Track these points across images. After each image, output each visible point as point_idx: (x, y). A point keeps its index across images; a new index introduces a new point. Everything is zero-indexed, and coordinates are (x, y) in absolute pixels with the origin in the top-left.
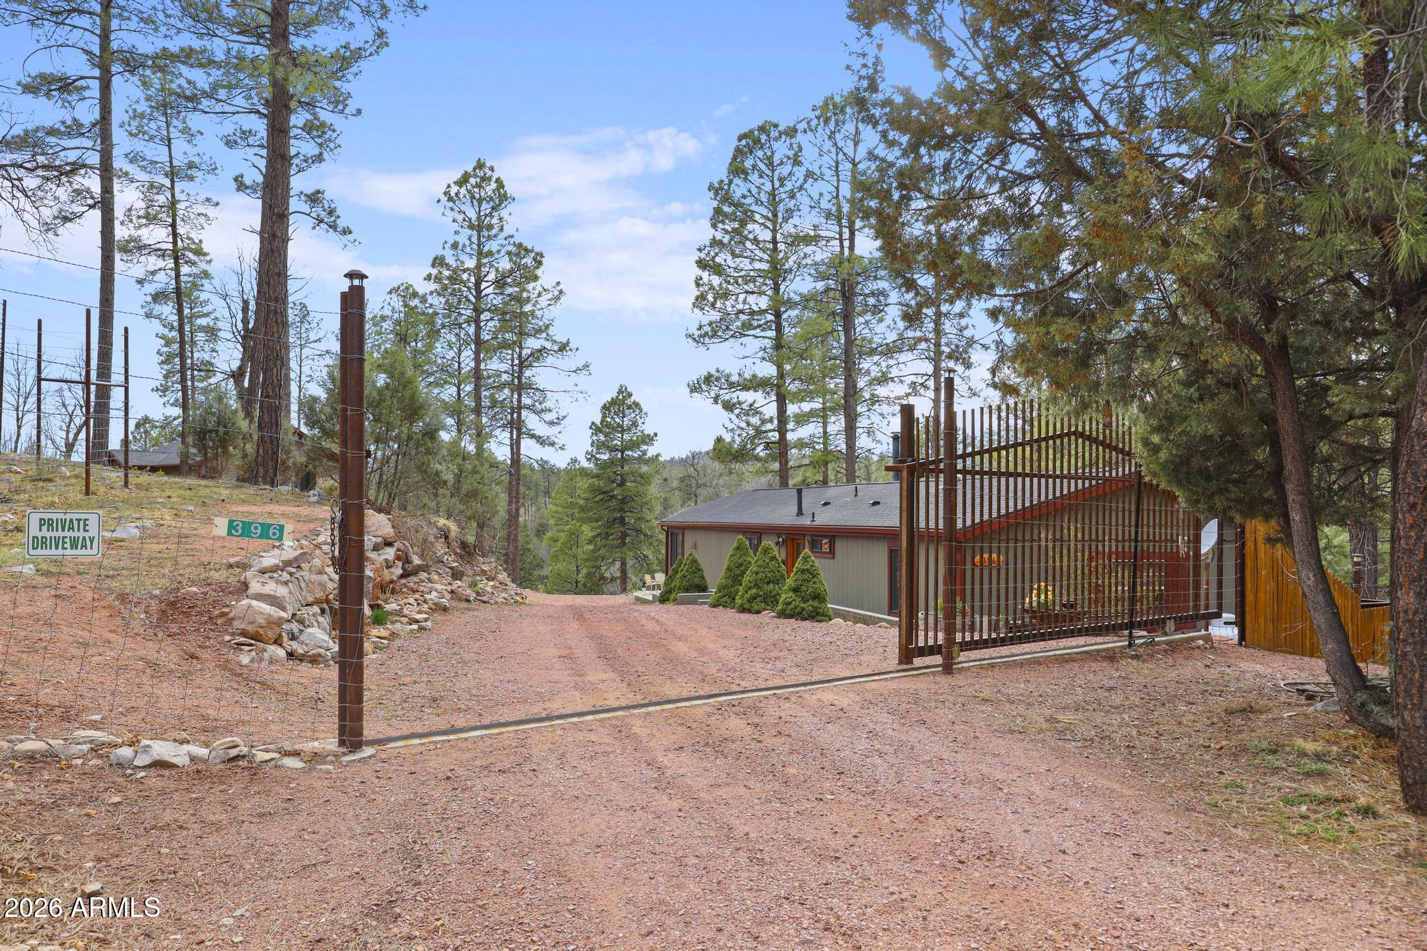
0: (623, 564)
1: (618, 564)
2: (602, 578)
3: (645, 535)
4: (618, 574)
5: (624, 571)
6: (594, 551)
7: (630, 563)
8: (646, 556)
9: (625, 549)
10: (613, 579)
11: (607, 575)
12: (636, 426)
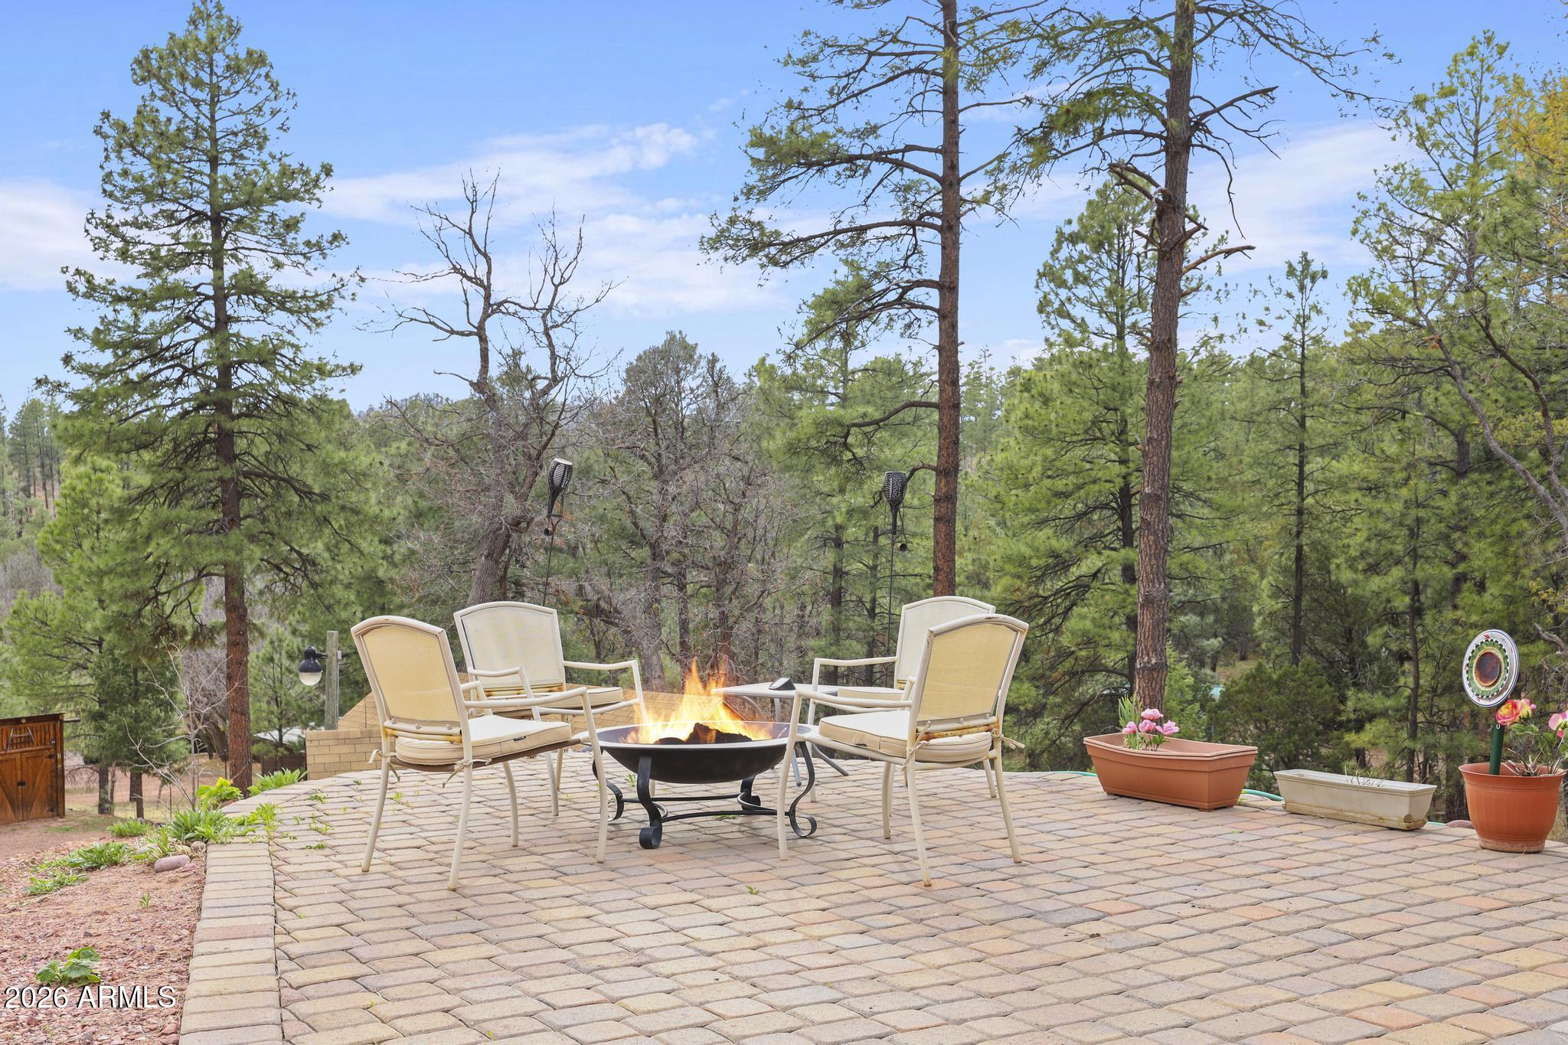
0: (234, 584)
1: (218, 585)
2: (166, 630)
3: (305, 493)
4: (220, 617)
5: (236, 607)
6: (132, 545)
7: (256, 584)
8: (308, 561)
9: (235, 536)
10: (202, 636)
11: (181, 619)
12: (262, 141)
